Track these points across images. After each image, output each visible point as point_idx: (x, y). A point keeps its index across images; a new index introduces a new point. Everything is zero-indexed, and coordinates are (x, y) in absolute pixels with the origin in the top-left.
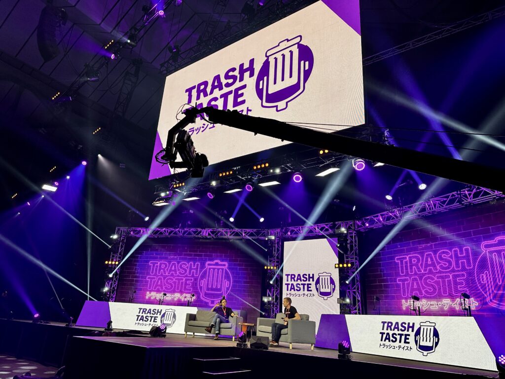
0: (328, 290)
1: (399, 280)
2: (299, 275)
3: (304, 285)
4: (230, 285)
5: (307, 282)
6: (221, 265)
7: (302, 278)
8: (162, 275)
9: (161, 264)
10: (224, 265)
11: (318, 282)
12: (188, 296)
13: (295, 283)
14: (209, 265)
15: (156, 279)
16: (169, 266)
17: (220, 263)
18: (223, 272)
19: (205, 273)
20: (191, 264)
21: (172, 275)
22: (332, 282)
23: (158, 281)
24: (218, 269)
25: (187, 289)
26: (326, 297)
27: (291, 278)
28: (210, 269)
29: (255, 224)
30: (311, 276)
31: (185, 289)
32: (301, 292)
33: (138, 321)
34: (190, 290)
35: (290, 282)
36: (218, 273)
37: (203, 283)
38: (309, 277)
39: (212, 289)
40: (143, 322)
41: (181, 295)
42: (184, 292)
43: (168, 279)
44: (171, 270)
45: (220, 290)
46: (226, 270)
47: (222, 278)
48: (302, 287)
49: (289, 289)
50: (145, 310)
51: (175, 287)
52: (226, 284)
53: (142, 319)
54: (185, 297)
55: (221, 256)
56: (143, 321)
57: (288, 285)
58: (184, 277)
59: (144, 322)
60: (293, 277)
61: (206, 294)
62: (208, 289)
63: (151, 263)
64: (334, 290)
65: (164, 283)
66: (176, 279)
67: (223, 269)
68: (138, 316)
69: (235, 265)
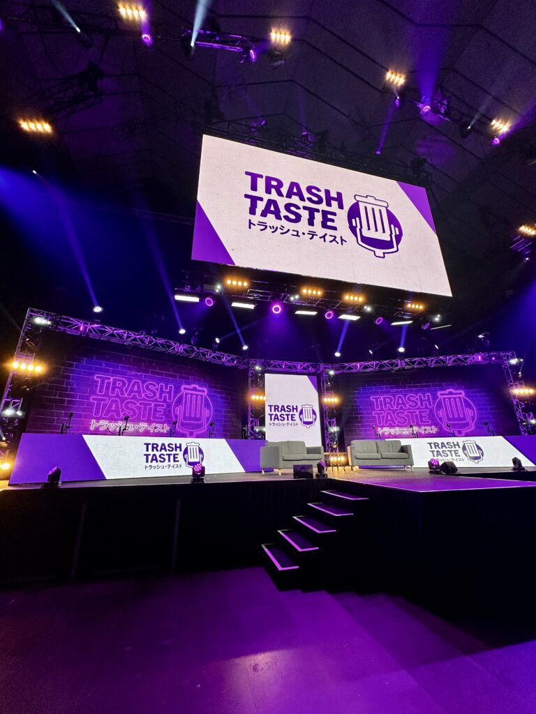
0: (311, 420)
1: (375, 414)
2: (283, 406)
3: (288, 415)
4: (210, 414)
5: (291, 413)
6: (199, 391)
7: (286, 409)
8: (117, 396)
9: (115, 381)
10: (204, 391)
11: (301, 413)
12: (159, 426)
13: (279, 414)
14: (185, 389)
15: (108, 402)
16: (129, 385)
17: (198, 388)
18: (202, 399)
19: (181, 398)
20: (162, 386)
21: (134, 397)
22: (314, 413)
23: (111, 406)
24: (197, 395)
25: (158, 418)
26: (308, 426)
27: (275, 409)
28: (186, 394)
29: (238, 350)
30: (295, 407)
31: (155, 417)
32: (286, 421)
33: (149, 463)
34: (162, 418)
35: (273, 412)
36: (196, 400)
37: (179, 410)
38: (293, 409)
39: (190, 418)
40: (157, 464)
41: (149, 425)
42: (154, 422)
43: (128, 403)
44: (132, 391)
45: (199, 419)
46: (205, 397)
47: (201, 405)
48: (286, 417)
49: (273, 418)
50: (155, 446)
51: (139, 414)
52: (206, 413)
53: (154, 459)
54: (156, 428)
55: (199, 381)
56: (157, 462)
57: (271, 415)
58: (153, 401)
59: (160, 464)
60: (276, 408)
61: (183, 424)
62: (185, 418)
63: (97, 377)
64: (315, 419)
65: (122, 408)
66: (140, 404)
67: (202, 396)
68: (147, 456)
69: (215, 392)
